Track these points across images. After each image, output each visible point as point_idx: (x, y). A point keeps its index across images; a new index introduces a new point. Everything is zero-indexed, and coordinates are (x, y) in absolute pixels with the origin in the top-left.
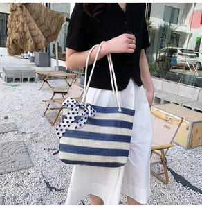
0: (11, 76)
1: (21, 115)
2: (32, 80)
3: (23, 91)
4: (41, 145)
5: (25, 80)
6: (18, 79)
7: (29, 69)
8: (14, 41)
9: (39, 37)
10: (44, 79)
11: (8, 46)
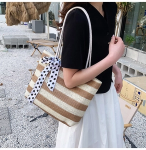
0: (9, 44)
2: (26, 47)
3: (18, 58)
6: (14, 46)
7: (23, 38)
8: (12, 13)
9: (33, 9)
10: (36, 47)
11: (7, 18)
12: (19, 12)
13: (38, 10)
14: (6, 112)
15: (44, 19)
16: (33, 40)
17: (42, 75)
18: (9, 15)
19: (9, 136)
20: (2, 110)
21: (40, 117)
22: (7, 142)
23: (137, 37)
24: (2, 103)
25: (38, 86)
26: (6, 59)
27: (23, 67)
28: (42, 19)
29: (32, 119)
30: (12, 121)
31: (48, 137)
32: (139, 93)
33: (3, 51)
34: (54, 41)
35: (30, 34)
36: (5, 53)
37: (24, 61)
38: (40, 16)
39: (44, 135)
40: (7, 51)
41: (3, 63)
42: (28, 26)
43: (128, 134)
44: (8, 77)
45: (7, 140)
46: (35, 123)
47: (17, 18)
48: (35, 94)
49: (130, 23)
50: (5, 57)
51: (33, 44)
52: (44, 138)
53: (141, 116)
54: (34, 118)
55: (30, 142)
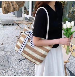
0: (4, 23)
1: (7, 42)
2: (13, 24)
3: (9, 30)
4: (14, 57)
5: (10, 25)
6: (7, 25)
7: (11, 20)
8: (5, 7)
9: (16, 5)
10: (18, 24)
11: (2, 10)
12: (9, 7)
13: (19, 6)
14: (6, 58)
15: (21, 10)
16: (16, 21)
17: (25, 41)
18: (3, 9)
19: (9, 69)
20: (4, 57)
21: (23, 59)
22: (8, 72)
23: (69, 18)
24: (4, 53)
25: (23, 46)
26: (3, 31)
27: (12, 35)
28: (20, 10)
29: (19, 61)
30: (9, 62)
31: (28, 69)
32: (71, 46)
33: (1, 27)
34: (27, 21)
35: (14, 18)
36: (2, 28)
37: (13, 32)
38: (19, 9)
39: (26, 68)
40: (4, 27)
41: (2, 33)
42: (13, 14)
43: (67, 66)
44: (5, 40)
45: (8, 71)
46: (21, 63)
47: (8, 10)
48: (22, 50)
49: (65, 11)
50: (3, 30)
51: (17, 23)
52: (26, 70)
53: (73, 57)
54: (20, 60)
55: (20, 72)
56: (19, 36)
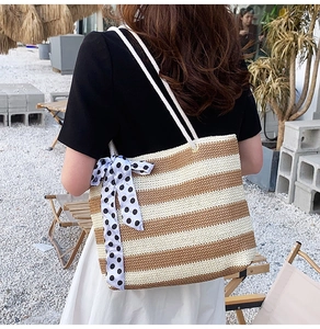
7: (26, 92)
16: (54, 97)
17: (106, 212)
27: (26, 185)
37: (30, 166)
38: (76, 24)
42: (36, 52)
47: (8, 33)
56: (64, 197)
